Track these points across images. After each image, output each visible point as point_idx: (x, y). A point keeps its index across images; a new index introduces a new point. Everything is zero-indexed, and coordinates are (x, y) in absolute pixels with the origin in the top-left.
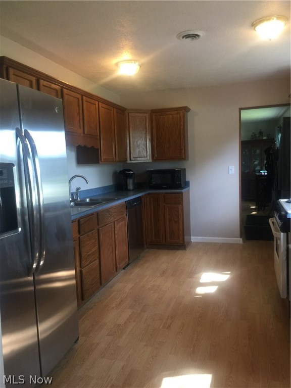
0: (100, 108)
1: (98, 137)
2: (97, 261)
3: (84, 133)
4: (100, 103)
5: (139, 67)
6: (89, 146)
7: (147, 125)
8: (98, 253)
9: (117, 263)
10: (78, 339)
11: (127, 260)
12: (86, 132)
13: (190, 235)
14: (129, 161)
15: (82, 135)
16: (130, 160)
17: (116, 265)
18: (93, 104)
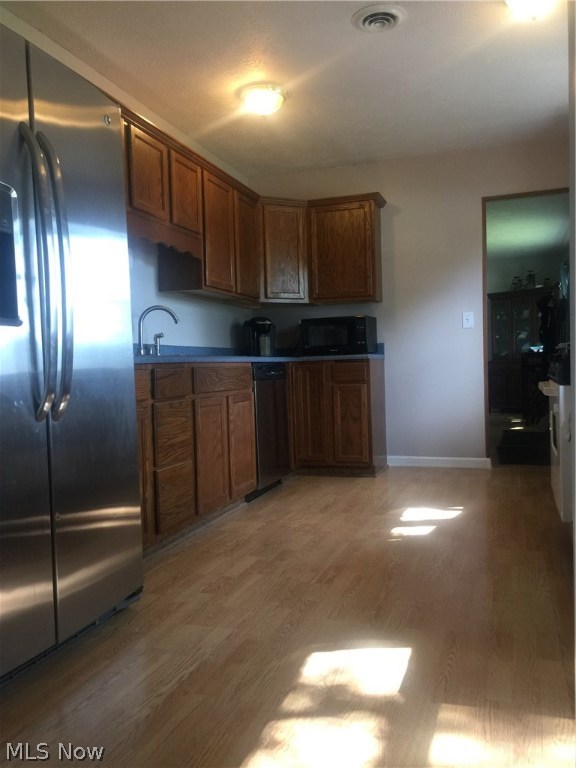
0: (206, 183)
1: (201, 237)
2: (190, 462)
3: (171, 220)
4: (205, 173)
5: (282, 99)
6: (182, 249)
7: (301, 229)
8: (192, 446)
9: (233, 482)
10: (140, 590)
11: (254, 480)
12: (175, 220)
13: (384, 452)
14: (262, 299)
15: (167, 223)
16: (266, 297)
17: (230, 486)
18: (192, 170)
